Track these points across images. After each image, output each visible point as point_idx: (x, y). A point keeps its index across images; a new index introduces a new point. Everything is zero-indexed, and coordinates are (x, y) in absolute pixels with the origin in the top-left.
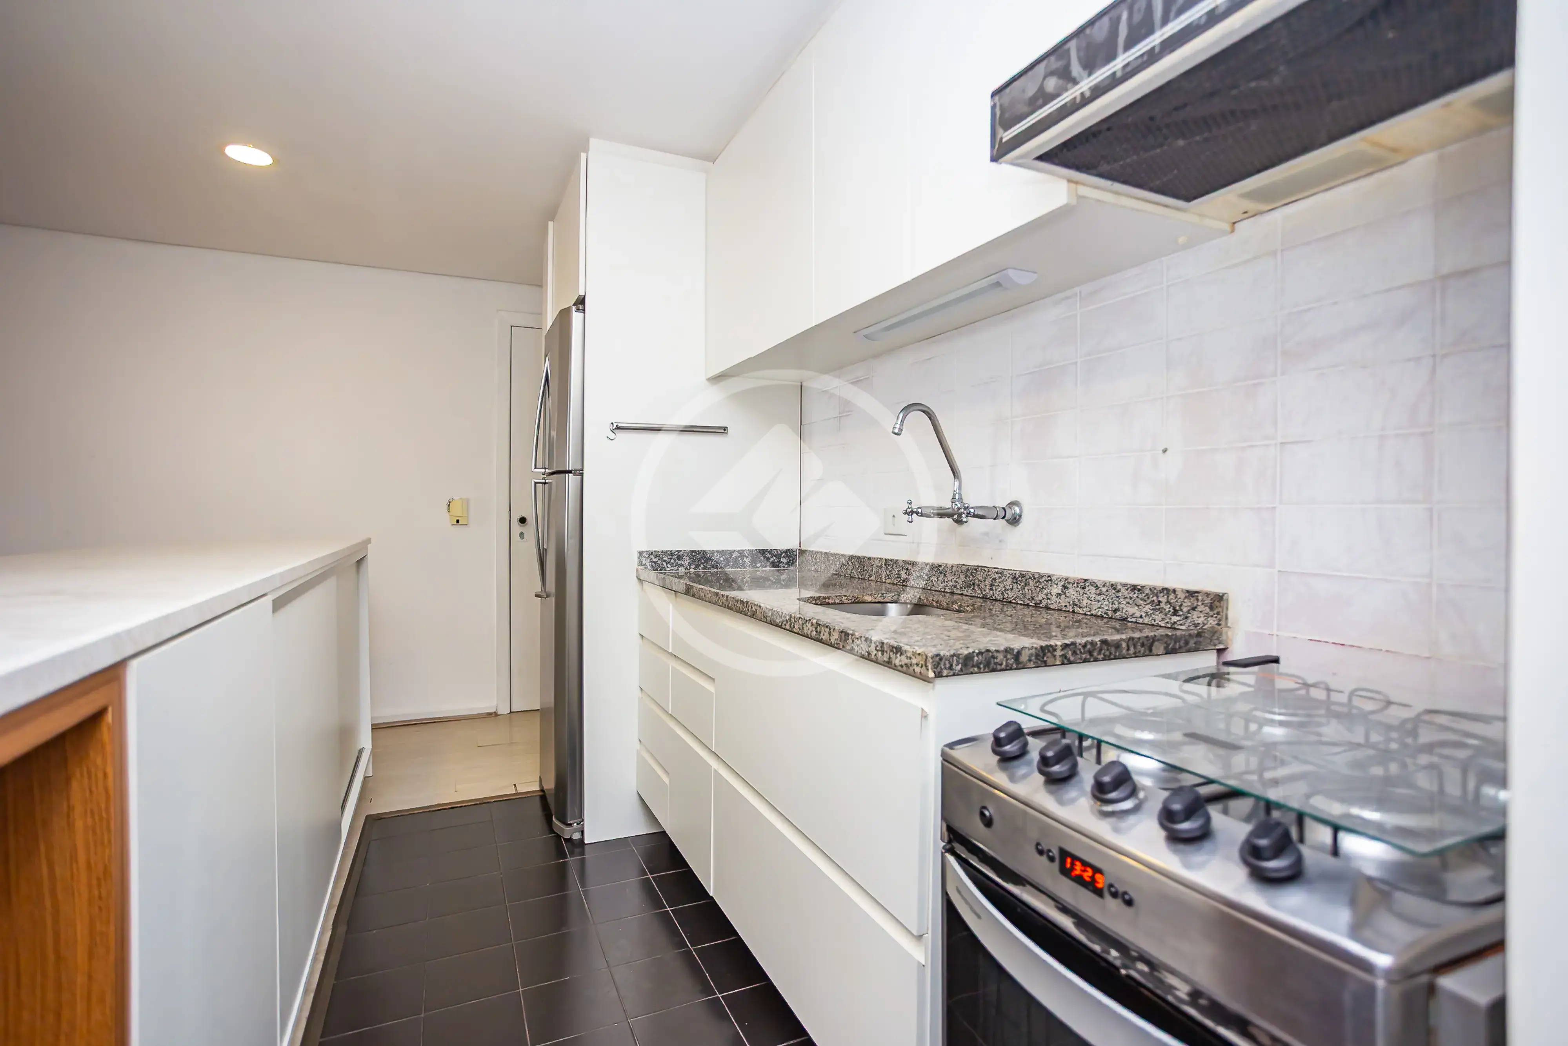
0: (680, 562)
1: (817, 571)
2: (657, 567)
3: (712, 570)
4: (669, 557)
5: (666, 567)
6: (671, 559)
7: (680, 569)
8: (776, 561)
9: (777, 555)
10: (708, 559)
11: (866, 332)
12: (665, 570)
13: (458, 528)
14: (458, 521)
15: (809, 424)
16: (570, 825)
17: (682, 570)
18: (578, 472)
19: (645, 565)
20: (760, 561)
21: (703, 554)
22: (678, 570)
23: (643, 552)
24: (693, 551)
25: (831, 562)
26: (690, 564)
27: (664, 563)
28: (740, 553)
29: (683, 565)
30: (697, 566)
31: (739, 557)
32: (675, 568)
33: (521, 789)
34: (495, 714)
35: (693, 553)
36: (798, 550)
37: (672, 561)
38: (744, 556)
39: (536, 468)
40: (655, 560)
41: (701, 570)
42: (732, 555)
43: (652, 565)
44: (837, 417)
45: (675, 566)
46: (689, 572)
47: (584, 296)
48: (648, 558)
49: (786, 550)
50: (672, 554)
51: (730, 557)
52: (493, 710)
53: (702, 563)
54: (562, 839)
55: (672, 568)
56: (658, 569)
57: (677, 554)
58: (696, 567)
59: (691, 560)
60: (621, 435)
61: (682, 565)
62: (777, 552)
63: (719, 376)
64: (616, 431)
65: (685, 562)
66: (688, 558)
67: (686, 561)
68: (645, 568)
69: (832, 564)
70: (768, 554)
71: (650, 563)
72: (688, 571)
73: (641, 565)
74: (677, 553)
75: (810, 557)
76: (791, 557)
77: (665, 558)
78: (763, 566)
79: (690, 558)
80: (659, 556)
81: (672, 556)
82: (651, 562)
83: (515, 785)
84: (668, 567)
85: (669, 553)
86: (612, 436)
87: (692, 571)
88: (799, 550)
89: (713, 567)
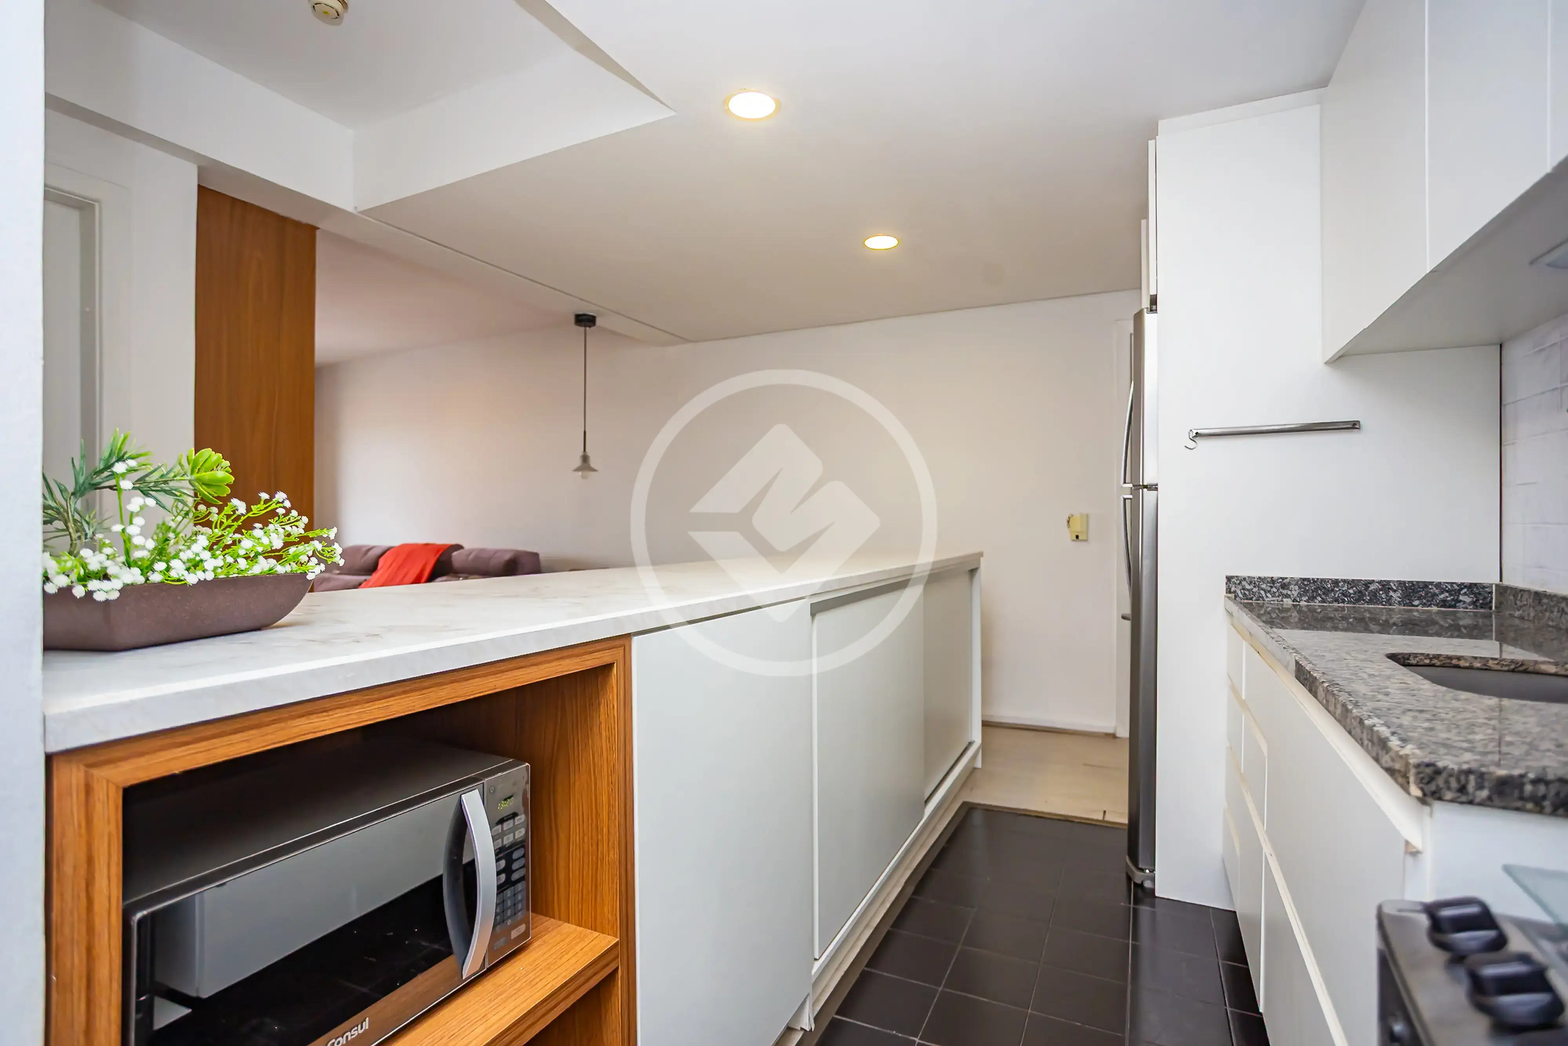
0: (1285, 592)
1: (1522, 618)
2: (1252, 596)
3: (1336, 604)
4: (1269, 585)
5: (1265, 597)
6: (1271, 587)
7: (1284, 600)
8: (1449, 599)
9: (1453, 591)
10: (1328, 591)
11: (1549, 258)
12: (1264, 600)
13: (1077, 543)
14: (1077, 537)
15: (1513, 403)
16: (1142, 870)
17: (1288, 602)
18: (1154, 487)
19: (1235, 592)
20: (1419, 597)
21: (1321, 583)
22: (1282, 601)
23: (1232, 577)
24: (1304, 579)
25: (1545, 607)
26: (1300, 595)
27: (1262, 592)
28: (1383, 586)
29: (1290, 596)
30: (1312, 599)
31: (1380, 590)
32: (1278, 598)
33: (1109, 818)
34: (1113, 736)
35: (1304, 583)
36: (1494, 586)
37: (1274, 590)
38: (1389, 588)
39: (1125, 482)
40: (1248, 587)
41: (1317, 603)
42: (1369, 587)
43: (1245, 593)
44: (1557, 388)
45: (1278, 597)
46: (1299, 605)
47: (1156, 295)
48: (1239, 584)
49: (1471, 584)
50: (1273, 581)
51: (1366, 590)
52: (1111, 731)
53: (1320, 595)
54: (1132, 882)
55: (1274, 599)
56: (1254, 599)
57: (1280, 582)
58: (1309, 599)
59: (1302, 590)
60: (1202, 443)
61: (1288, 596)
62: (1452, 586)
63: (1340, 357)
64: (1197, 439)
65: (1293, 592)
66: (1297, 587)
67: (1295, 591)
68: (1236, 597)
69: (1546, 610)
70: (1435, 589)
71: (1242, 591)
72: (1297, 603)
73: (1230, 592)
74: (1281, 580)
75: (1511, 597)
76: (1480, 594)
77: (1264, 586)
78: (1424, 605)
79: (1300, 588)
80: (1255, 583)
81: (1273, 584)
82: (1244, 589)
83: (1105, 812)
84: (1267, 597)
85: (1269, 580)
86: (1191, 444)
87: (1303, 603)
88: (1497, 585)
89: (1336, 600)
